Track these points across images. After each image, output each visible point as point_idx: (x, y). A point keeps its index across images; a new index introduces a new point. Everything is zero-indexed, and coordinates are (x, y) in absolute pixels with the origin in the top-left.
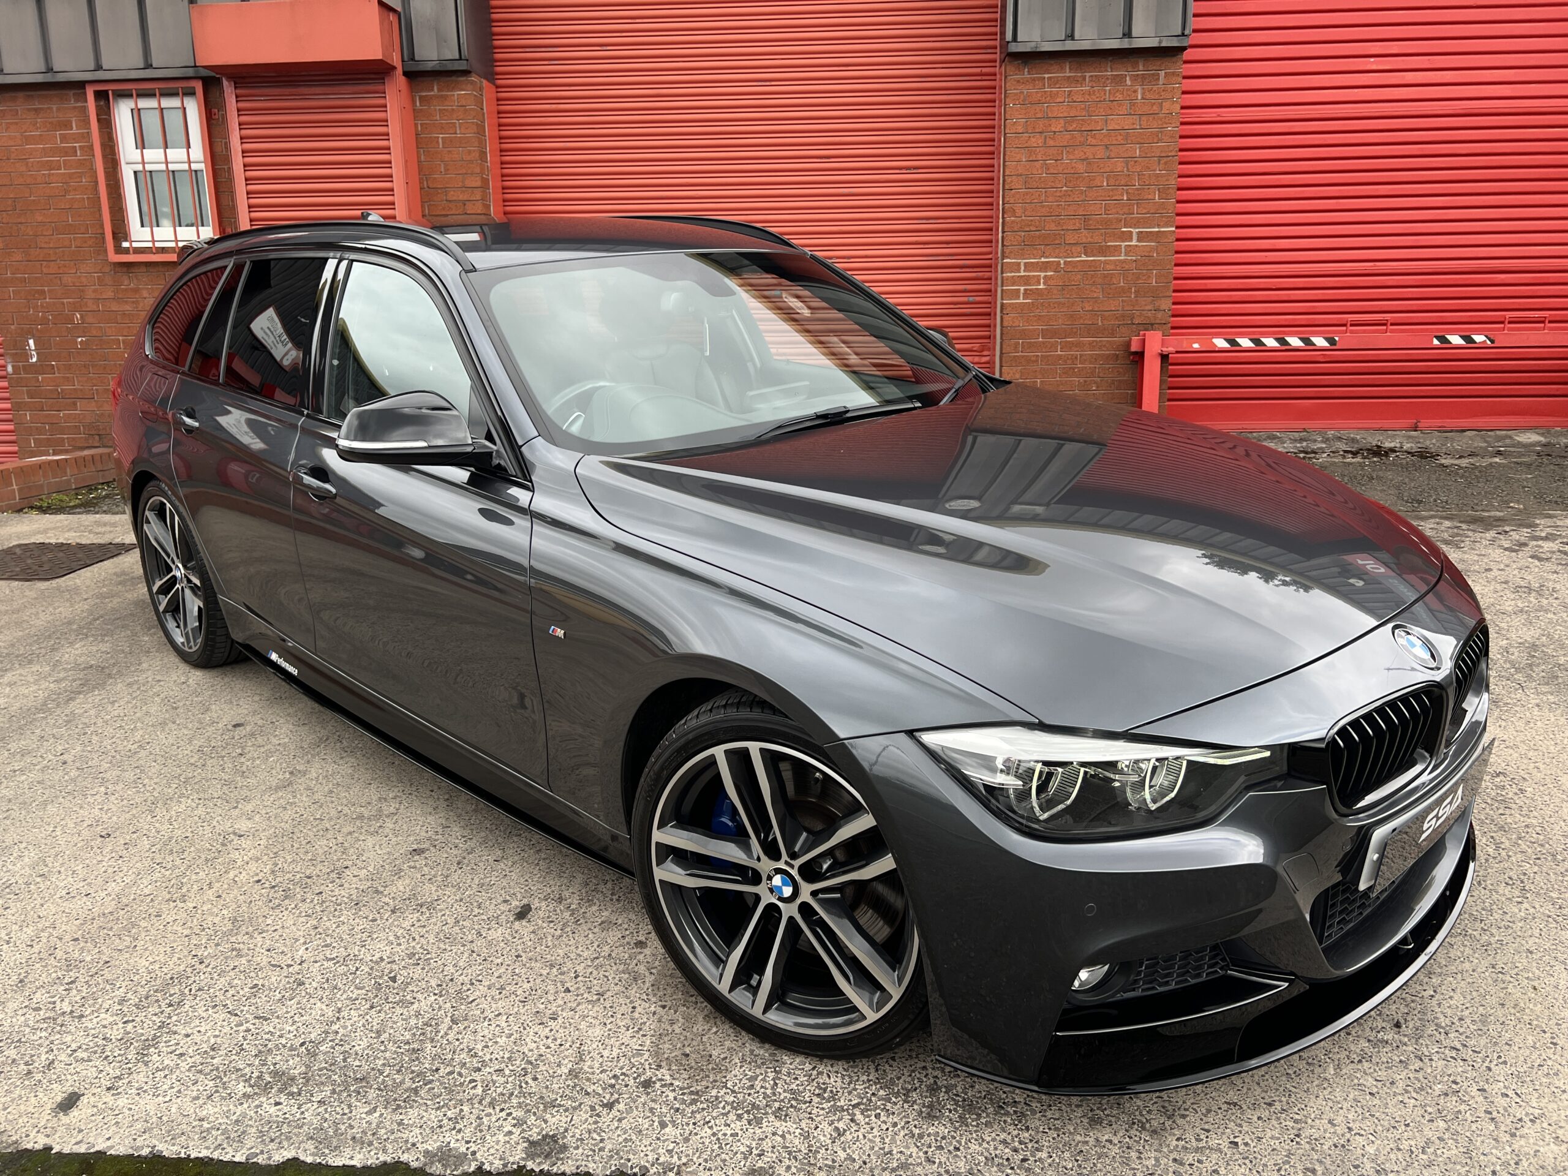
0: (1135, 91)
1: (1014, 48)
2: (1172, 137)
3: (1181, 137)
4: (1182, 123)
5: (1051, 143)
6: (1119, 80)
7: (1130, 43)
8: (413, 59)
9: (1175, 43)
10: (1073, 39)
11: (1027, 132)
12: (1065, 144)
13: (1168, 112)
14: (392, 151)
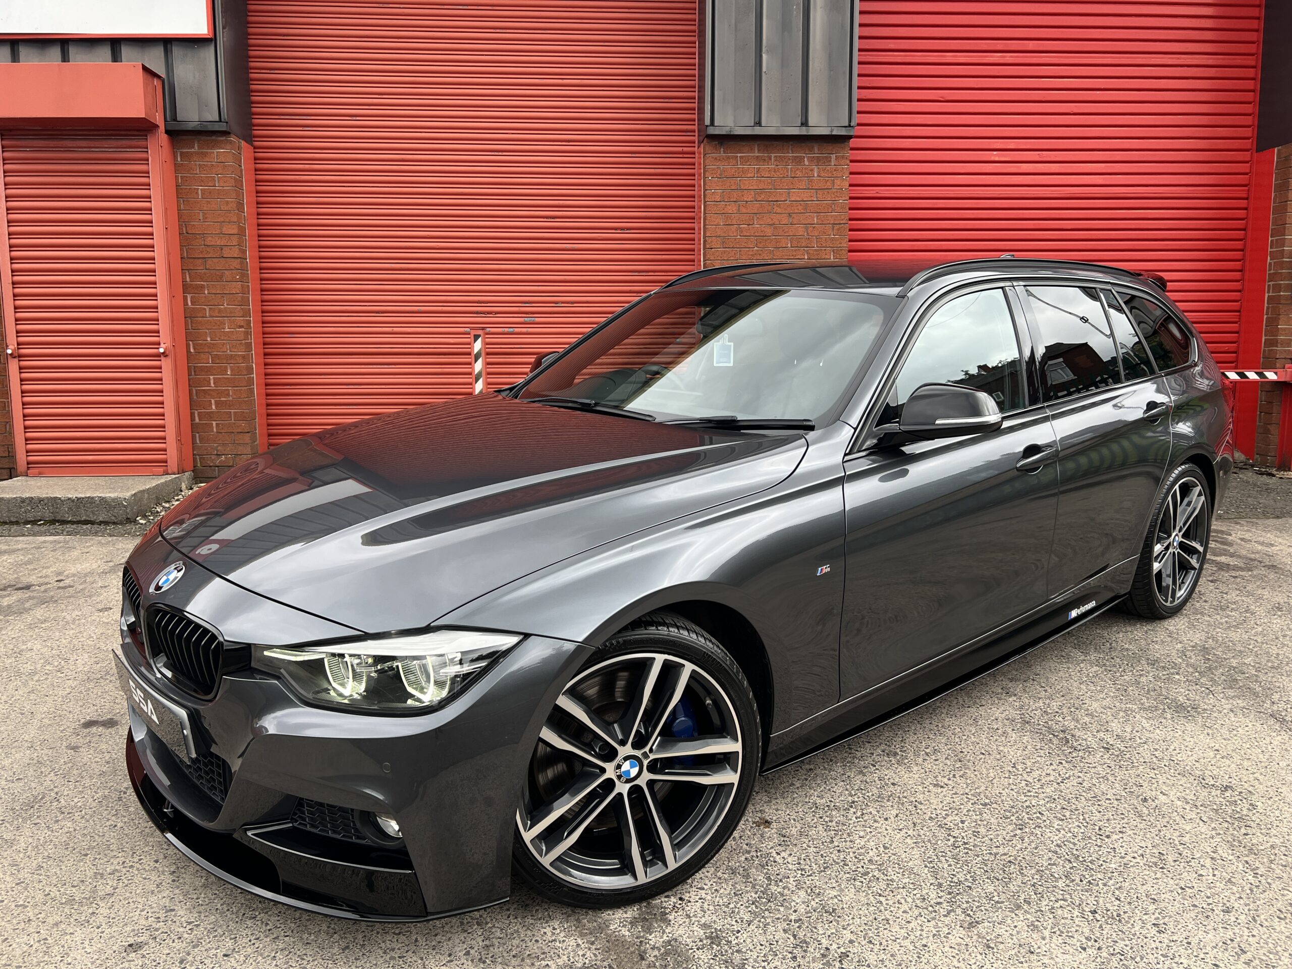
0: (812, 170)
1: (712, 131)
2: (842, 208)
3: (850, 209)
4: (851, 198)
5: (744, 210)
6: (799, 160)
7: (808, 131)
8: (175, 119)
9: (843, 132)
10: (760, 126)
11: (724, 201)
12: (756, 211)
13: (838, 187)
14: (153, 199)
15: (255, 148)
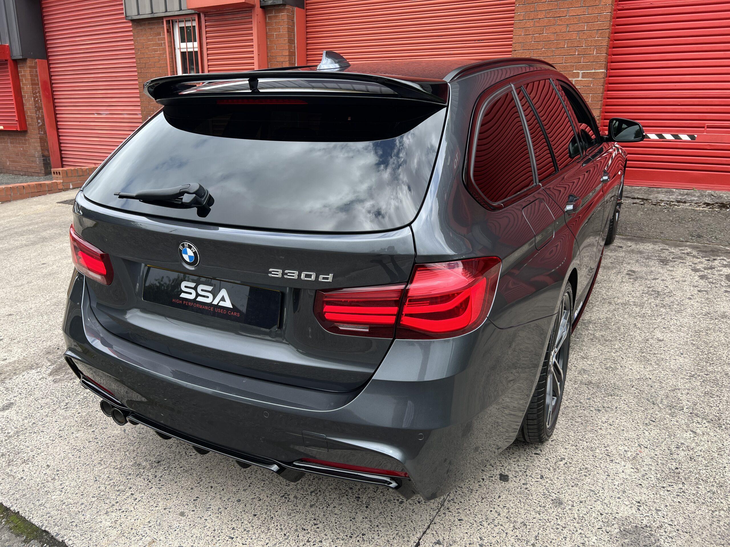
2: (606, 18)
5: (538, 25)
8: (264, 0)
11: (525, 19)
12: (545, 25)
13: (603, 4)
14: (254, 41)
15: (306, 10)
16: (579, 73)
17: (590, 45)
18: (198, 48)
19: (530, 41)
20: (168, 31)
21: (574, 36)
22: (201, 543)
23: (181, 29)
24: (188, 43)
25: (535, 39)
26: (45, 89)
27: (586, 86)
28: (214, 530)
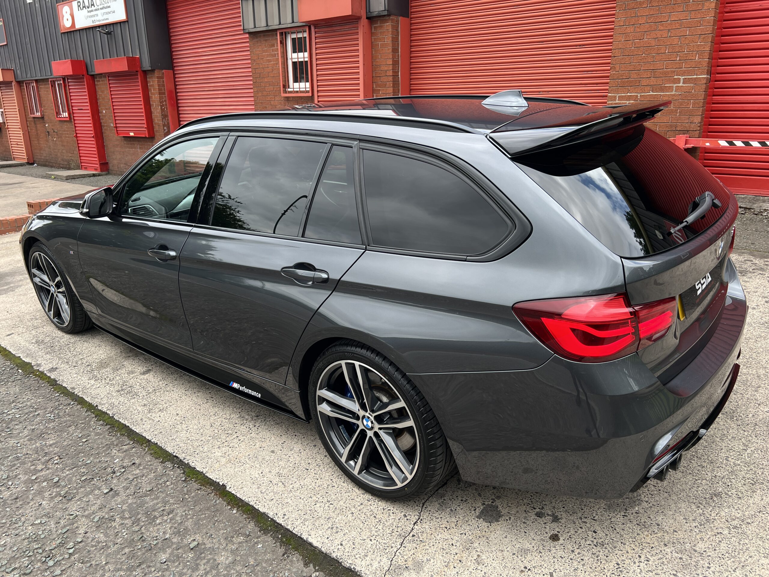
2: (709, 23)
5: (639, 30)
8: (370, 12)
11: (625, 25)
12: (646, 30)
13: (707, 8)
14: (359, 51)
15: (411, 18)
16: (680, 79)
17: (692, 50)
18: (308, 58)
19: (630, 47)
20: (281, 42)
21: (676, 41)
22: (285, 471)
23: (293, 40)
24: (299, 54)
25: (635, 45)
26: (170, 98)
27: (687, 92)
28: (295, 464)
